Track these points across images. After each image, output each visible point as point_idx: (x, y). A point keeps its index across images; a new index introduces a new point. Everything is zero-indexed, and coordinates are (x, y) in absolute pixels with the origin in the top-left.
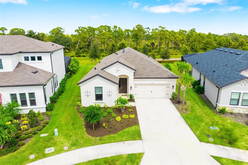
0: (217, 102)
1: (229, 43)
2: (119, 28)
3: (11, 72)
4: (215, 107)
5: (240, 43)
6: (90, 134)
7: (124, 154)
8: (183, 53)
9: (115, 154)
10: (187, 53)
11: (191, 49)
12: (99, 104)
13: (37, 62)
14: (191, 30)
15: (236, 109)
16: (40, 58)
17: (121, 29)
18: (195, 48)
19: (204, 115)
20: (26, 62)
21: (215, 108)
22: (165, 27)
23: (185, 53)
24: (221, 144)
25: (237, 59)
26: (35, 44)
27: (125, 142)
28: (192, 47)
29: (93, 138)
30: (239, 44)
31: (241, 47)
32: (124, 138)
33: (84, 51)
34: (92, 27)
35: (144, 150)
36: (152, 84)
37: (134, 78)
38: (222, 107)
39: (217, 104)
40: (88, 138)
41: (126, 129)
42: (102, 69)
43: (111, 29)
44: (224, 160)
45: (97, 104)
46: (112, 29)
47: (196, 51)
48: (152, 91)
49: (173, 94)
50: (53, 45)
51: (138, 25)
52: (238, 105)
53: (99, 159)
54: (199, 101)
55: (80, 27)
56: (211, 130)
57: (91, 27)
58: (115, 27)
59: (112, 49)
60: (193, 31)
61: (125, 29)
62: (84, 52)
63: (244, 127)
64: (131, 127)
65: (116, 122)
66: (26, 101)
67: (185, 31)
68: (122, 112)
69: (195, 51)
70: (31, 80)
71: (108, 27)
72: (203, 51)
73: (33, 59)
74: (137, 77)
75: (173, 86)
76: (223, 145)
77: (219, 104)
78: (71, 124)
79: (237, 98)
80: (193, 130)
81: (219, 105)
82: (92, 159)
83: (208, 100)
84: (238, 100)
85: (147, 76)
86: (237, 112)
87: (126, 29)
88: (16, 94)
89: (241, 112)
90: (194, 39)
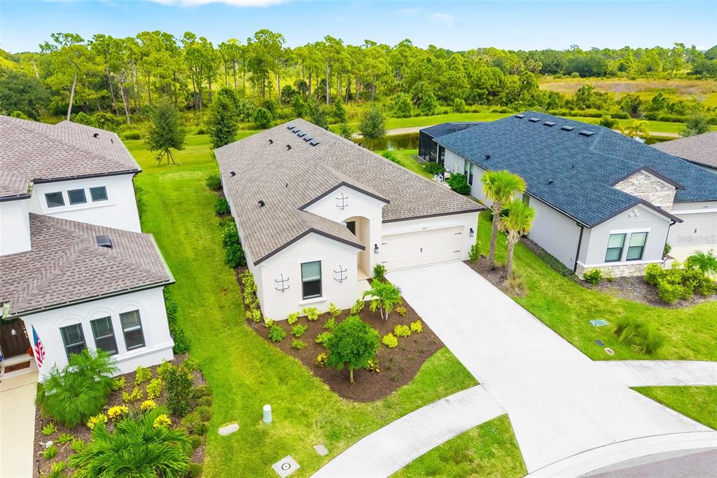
0: (577, 259)
1: (500, 82)
2: (201, 39)
3: (27, 252)
4: (573, 269)
5: (525, 82)
6: (351, 398)
7: (469, 427)
8: (398, 114)
9: (450, 435)
10: (408, 114)
11: (415, 101)
12: (312, 307)
13: (93, 206)
14: (401, 45)
15: (616, 270)
16: (99, 194)
17: (208, 42)
18: (427, 100)
19: (559, 293)
20: (56, 212)
21: (573, 273)
22: (340, 39)
23: (402, 114)
24: (633, 358)
25: (591, 148)
26: (66, 147)
27: (448, 398)
28: (416, 94)
29: (368, 407)
30: (523, 83)
31: (528, 91)
32: (441, 389)
33: (103, 120)
34: (110, 38)
35: (502, 408)
36: (425, 231)
37: (383, 222)
38: (590, 270)
39: (576, 264)
40: (354, 407)
41: (426, 365)
42: (301, 209)
43: (175, 43)
44: (659, 392)
45: (307, 308)
46: (179, 44)
47: (428, 105)
48: (421, 249)
49: (472, 250)
50: (95, 135)
51: (262, 32)
52: (619, 260)
53: (425, 455)
54: (528, 257)
55: (59, 34)
56: (595, 327)
57: (107, 37)
58: (189, 35)
59: (223, 119)
60: (405, 45)
61: (220, 44)
62: (103, 123)
63: (648, 309)
64: (432, 355)
65: (389, 351)
66: (113, 339)
67: (386, 46)
68: (383, 318)
69: (428, 108)
70: (121, 272)
71: (164, 35)
72: (444, 106)
73: (77, 197)
74: (390, 219)
75: (471, 229)
76: (637, 359)
77: (585, 264)
78: (276, 380)
79: (618, 245)
80: (564, 336)
81: (585, 266)
82: (408, 460)
83: (547, 252)
84: (621, 249)
85: (412, 214)
86: (618, 276)
87: (223, 43)
88: (80, 325)
89: (626, 274)
90: (415, 72)
